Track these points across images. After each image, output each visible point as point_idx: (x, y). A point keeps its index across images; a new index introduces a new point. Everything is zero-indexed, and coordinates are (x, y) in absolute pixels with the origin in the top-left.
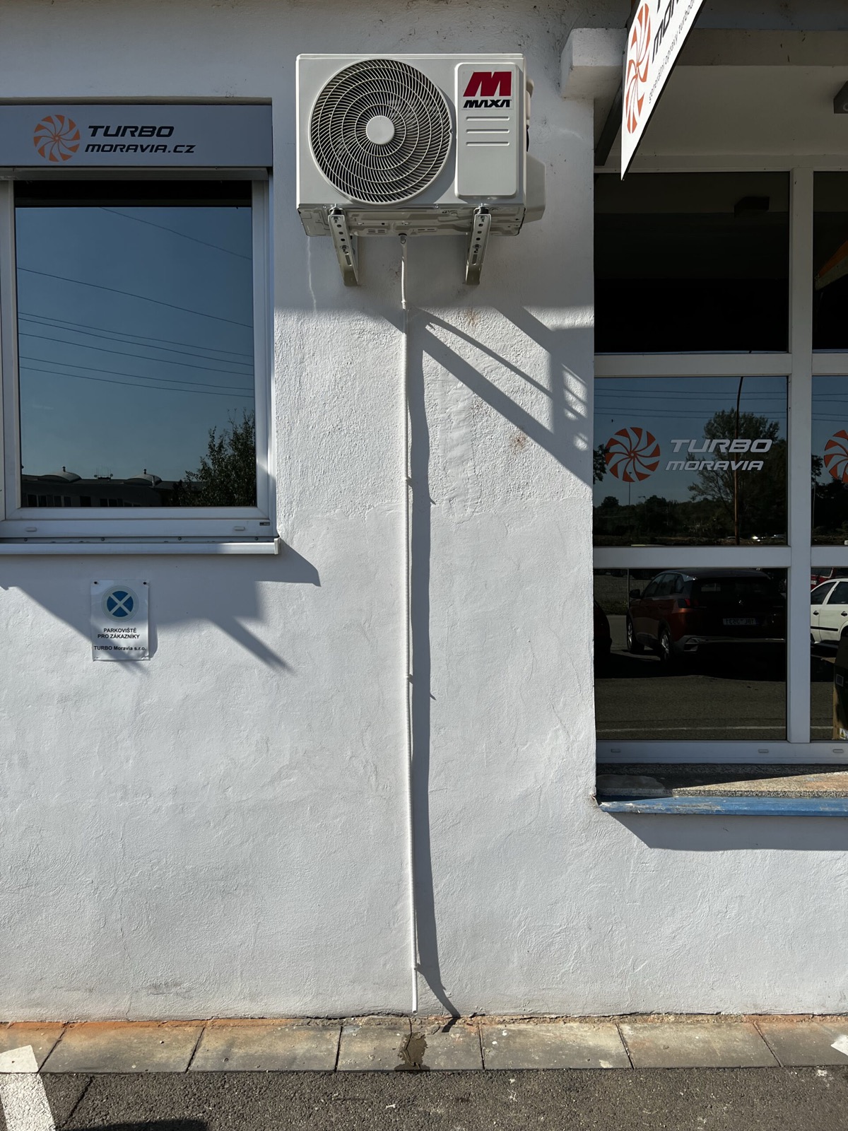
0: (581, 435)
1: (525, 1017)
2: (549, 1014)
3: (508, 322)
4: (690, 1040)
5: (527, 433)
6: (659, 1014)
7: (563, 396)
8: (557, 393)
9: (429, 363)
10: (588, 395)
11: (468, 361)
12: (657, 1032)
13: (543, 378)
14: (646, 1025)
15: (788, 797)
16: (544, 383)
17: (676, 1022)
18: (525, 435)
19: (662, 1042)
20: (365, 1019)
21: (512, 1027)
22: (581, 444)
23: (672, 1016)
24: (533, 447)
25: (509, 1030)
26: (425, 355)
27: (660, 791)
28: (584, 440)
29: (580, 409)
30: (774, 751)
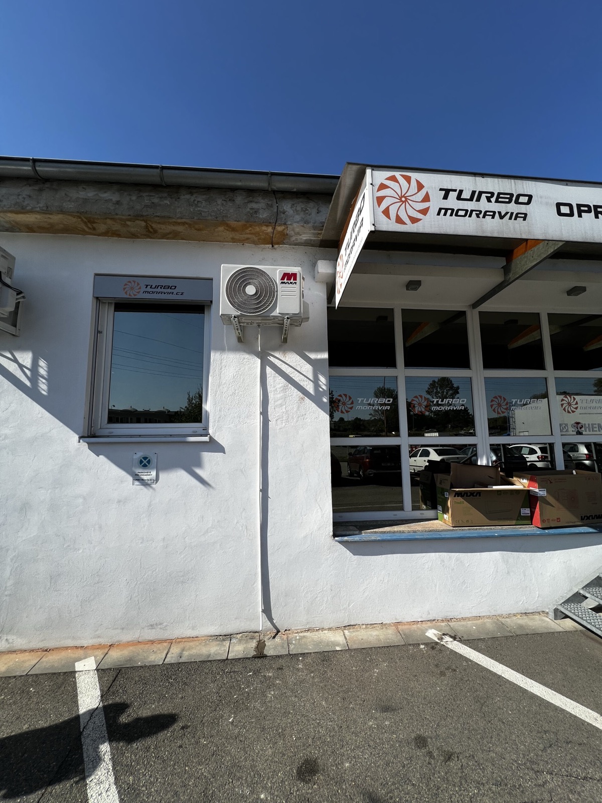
0: (324, 396)
1: (306, 630)
2: (316, 628)
3: (298, 356)
4: (371, 635)
6: (359, 625)
7: (318, 383)
9: (269, 370)
10: (327, 383)
11: (282, 369)
12: (359, 633)
14: (354, 630)
16: (311, 378)
17: (366, 628)
18: (304, 396)
19: (360, 637)
20: (241, 635)
22: (325, 400)
23: (364, 626)
24: (308, 401)
25: (300, 636)
26: (267, 367)
27: (357, 532)
29: (324, 387)
30: (399, 515)
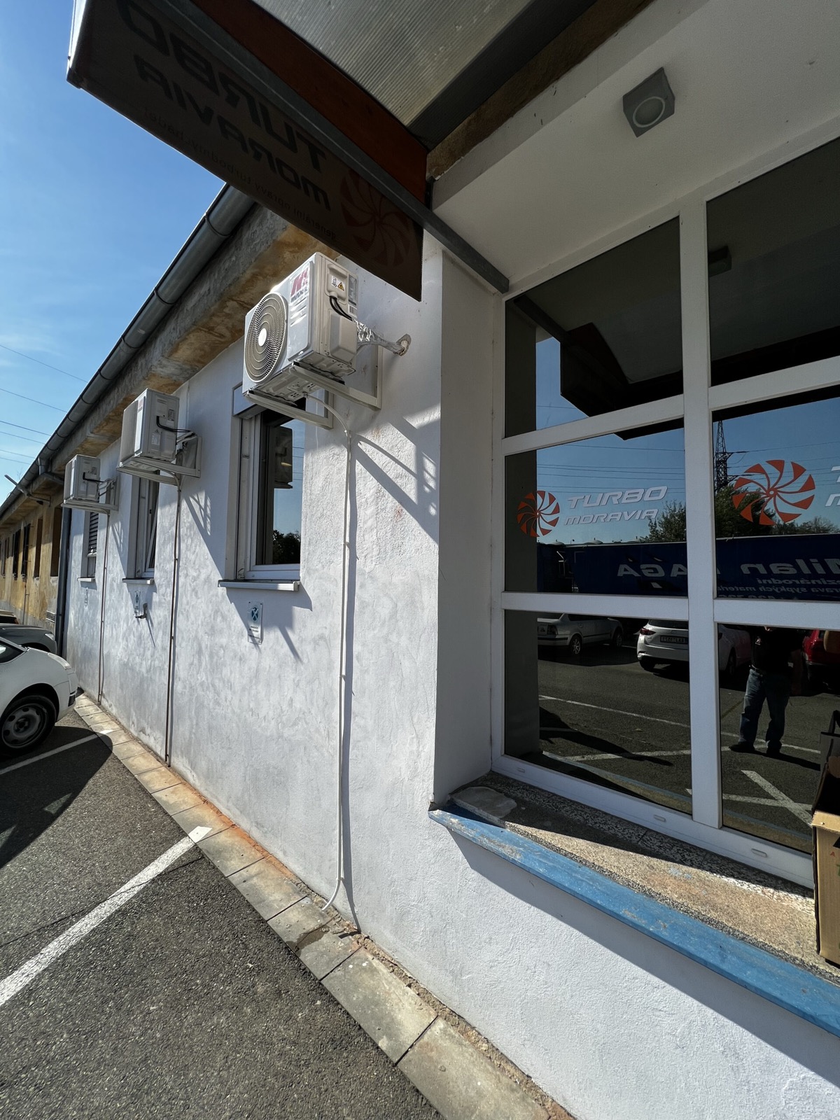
0: (433, 504)
1: (393, 961)
2: (408, 971)
3: (395, 429)
4: (470, 1080)
5: (404, 507)
6: (479, 1034)
7: (423, 474)
8: (419, 475)
9: (359, 467)
10: (436, 472)
11: (375, 461)
12: (457, 1049)
13: (412, 466)
14: (457, 1035)
15: (614, 879)
16: (413, 469)
17: (483, 1053)
18: (402, 508)
19: (445, 1062)
20: (320, 899)
21: (376, 963)
22: (433, 511)
23: (487, 1045)
24: (408, 516)
25: (370, 964)
26: (357, 462)
27: (496, 819)
28: (434, 507)
29: (432, 484)
30: (671, 823)
